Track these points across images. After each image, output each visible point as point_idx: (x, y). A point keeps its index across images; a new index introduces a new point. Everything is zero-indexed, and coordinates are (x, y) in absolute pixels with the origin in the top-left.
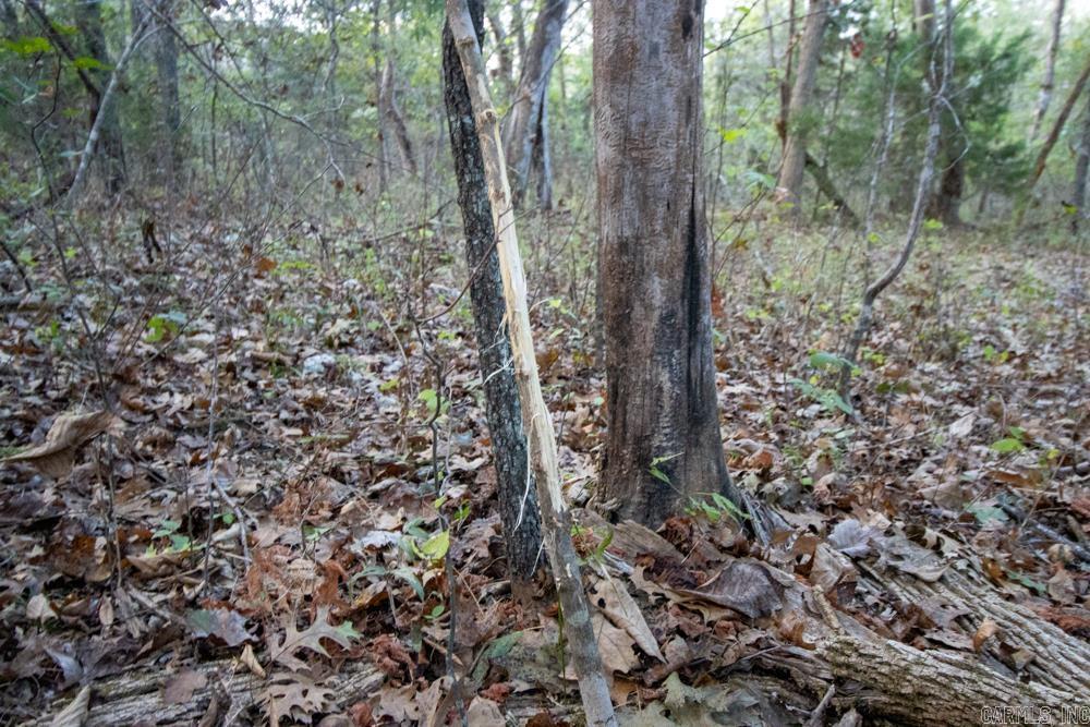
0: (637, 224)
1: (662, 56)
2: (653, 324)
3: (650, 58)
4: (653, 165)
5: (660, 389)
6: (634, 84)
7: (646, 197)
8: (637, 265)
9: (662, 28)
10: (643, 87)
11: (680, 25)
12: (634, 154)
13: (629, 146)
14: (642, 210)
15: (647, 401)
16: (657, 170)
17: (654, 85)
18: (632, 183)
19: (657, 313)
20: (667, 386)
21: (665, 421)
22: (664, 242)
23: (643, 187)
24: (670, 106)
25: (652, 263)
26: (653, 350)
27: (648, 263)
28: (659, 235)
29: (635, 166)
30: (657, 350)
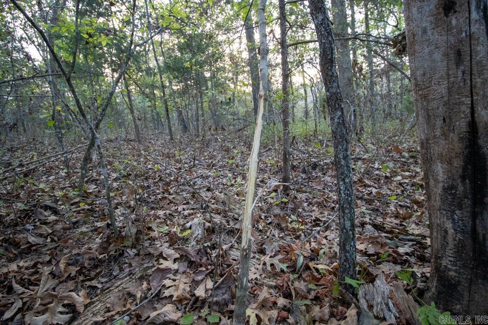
0: (426, 132)
1: (429, 33)
2: (439, 191)
3: (422, 36)
4: (431, 97)
5: (446, 232)
6: (416, 54)
7: (429, 116)
8: (429, 155)
9: (428, 17)
10: (420, 54)
11: (441, 10)
12: (420, 93)
13: (418, 89)
14: (428, 124)
15: (439, 236)
16: (434, 99)
17: (427, 50)
18: (422, 109)
19: (441, 185)
20: (451, 231)
21: (449, 252)
22: (442, 142)
23: (427, 110)
24: (439, 60)
25: (436, 155)
26: (440, 207)
27: (434, 155)
28: (439, 138)
29: (422, 99)
30: (443, 207)
